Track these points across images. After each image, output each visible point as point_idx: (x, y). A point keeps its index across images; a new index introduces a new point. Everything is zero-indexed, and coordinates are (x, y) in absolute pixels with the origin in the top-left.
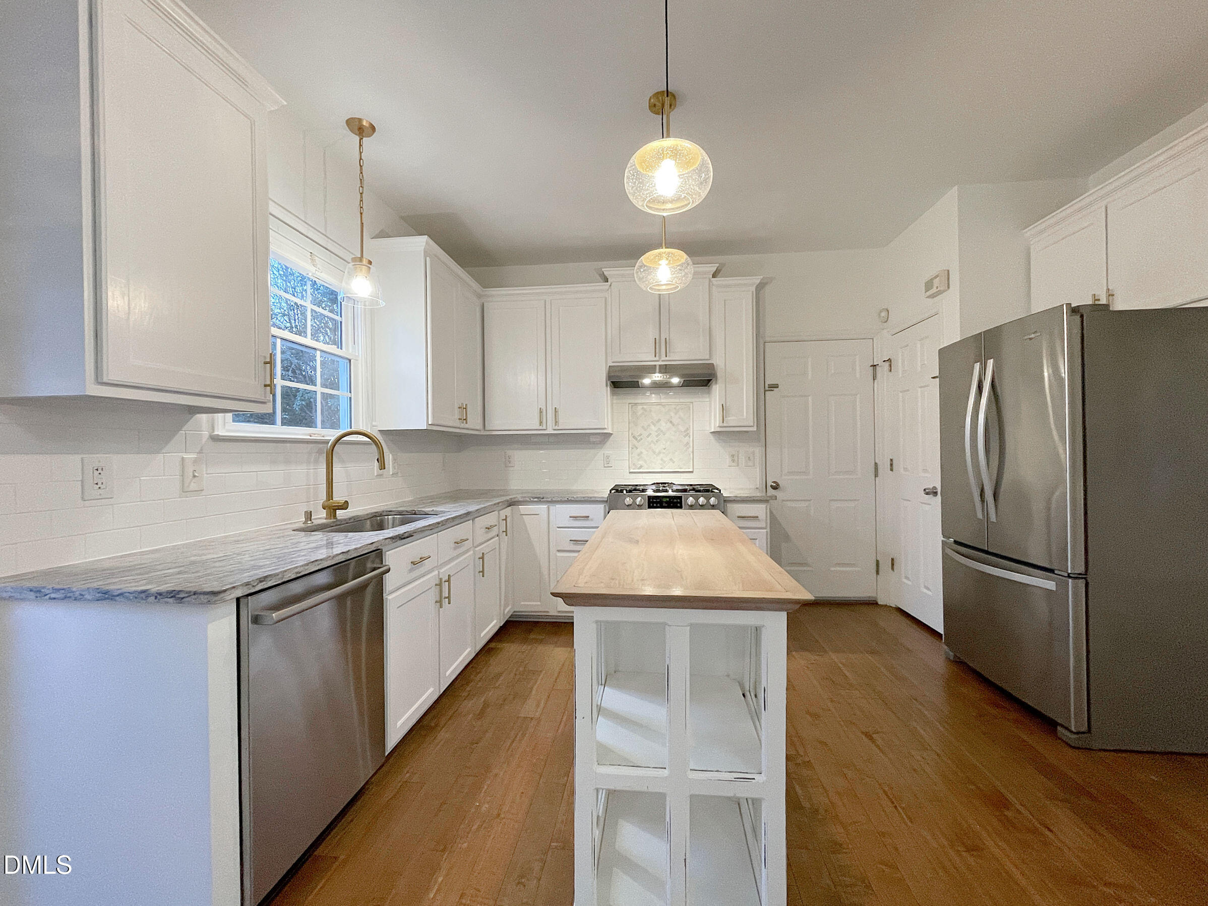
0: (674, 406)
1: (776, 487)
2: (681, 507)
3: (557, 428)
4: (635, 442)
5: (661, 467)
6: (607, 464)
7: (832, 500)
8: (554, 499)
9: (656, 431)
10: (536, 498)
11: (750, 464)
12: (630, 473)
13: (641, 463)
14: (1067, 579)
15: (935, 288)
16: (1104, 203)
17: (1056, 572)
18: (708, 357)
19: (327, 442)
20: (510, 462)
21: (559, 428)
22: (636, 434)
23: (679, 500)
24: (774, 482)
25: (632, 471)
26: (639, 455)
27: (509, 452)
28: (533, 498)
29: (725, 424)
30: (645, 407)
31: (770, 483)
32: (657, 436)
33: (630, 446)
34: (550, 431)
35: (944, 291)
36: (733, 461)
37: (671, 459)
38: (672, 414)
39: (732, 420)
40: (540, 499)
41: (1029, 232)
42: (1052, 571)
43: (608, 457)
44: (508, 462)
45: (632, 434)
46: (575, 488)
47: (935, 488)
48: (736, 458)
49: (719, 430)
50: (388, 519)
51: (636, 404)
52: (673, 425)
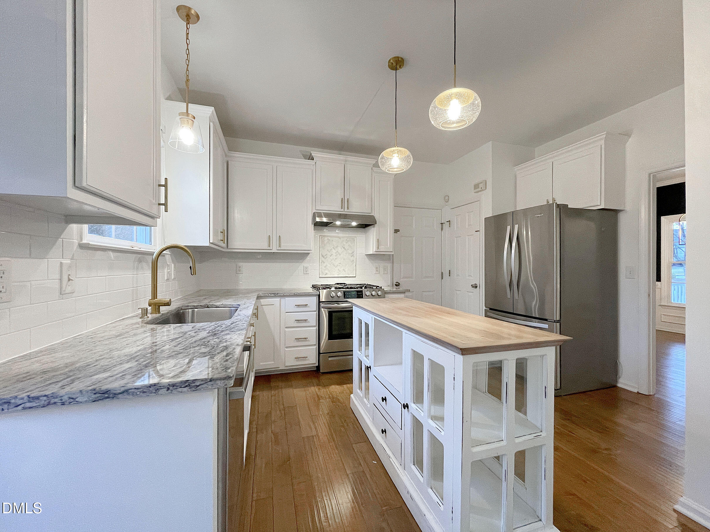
0: (346, 239)
1: (398, 285)
2: (362, 297)
3: (280, 249)
4: (323, 259)
5: (338, 274)
6: (306, 271)
7: (424, 291)
8: (285, 295)
9: (335, 253)
10: (273, 294)
11: (386, 272)
12: (320, 277)
13: (326, 271)
14: (553, 323)
15: (480, 188)
16: (551, 160)
17: (548, 320)
18: (370, 212)
19: (152, 254)
20: (240, 271)
21: (282, 249)
22: (324, 255)
23: (361, 293)
24: (397, 282)
25: (321, 276)
26: (325, 267)
27: (241, 264)
28: (270, 294)
29: (379, 250)
30: (329, 238)
31: (395, 283)
32: (336, 256)
33: (320, 261)
34: (274, 250)
35: (484, 190)
36: (377, 271)
37: (344, 270)
38: (345, 243)
39: (382, 248)
40: (275, 294)
41: (516, 168)
42: (546, 320)
43: (307, 268)
44: (238, 271)
45: (321, 254)
46: (285, 287)
47: (476, 284)
48: (378, 269)
49: (375, 253)
50: (188, 311)
51: (324, 236)
52: (345, 249)
